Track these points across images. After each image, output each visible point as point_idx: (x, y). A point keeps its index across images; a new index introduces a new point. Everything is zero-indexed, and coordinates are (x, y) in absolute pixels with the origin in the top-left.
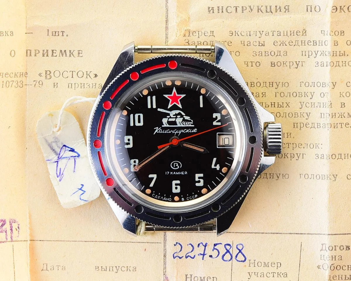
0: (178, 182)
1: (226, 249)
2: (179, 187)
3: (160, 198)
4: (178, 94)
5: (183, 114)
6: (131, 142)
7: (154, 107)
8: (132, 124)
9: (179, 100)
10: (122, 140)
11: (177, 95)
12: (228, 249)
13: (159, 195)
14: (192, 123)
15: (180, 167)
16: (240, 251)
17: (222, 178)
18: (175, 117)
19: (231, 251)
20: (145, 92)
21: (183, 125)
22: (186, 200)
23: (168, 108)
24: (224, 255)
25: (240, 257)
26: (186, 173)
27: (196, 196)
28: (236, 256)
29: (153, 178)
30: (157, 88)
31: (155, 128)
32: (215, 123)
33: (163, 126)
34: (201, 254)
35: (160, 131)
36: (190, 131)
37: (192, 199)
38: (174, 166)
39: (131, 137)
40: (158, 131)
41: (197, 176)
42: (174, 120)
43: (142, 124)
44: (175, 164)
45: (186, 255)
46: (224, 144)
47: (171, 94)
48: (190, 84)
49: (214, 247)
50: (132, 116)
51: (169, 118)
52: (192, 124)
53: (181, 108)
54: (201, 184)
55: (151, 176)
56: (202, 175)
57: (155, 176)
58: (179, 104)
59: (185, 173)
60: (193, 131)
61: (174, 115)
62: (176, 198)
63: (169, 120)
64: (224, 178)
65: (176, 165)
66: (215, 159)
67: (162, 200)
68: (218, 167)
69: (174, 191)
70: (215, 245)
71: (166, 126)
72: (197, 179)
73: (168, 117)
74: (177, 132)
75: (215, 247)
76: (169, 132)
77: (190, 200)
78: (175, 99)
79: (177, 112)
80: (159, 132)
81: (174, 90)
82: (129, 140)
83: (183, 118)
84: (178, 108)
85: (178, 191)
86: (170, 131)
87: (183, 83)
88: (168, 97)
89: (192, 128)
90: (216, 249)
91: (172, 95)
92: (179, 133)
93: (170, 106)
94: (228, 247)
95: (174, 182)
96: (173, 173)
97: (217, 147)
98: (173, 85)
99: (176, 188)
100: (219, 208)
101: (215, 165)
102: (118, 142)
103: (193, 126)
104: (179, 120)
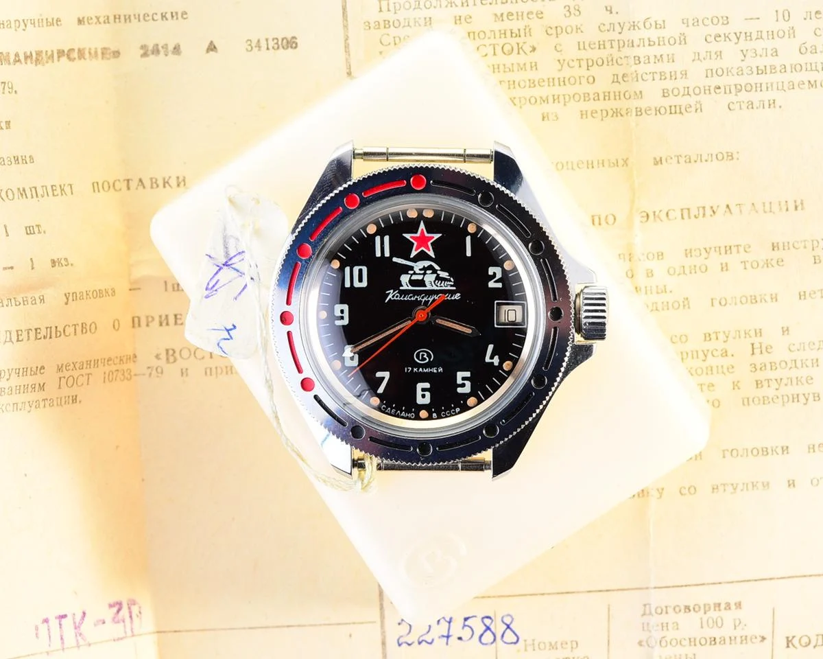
0: (427, 385)
1: (485, 625)
2: (428, 394)
3: (396, 412)
4: (428, 233)
5: (437, 267)
6: (346, 315)
7: (387, 254)
8: (348, 285)
9: (429, 244)
10: (331, 311)
11: (426, 234)
12: (488, 624)
13: (394, 408)
14: (452, 284)
15: (430, 359)
16: (508, 627)
17: (503, 380)
18: (423, 272)
19: (492, 627)
20: (372, 229)
21: (437, 286)
22: (439, 417)
23: (412, 256)
24: (482, 635)
25: (510, 637)
26: (441, 370)
27: (458, 410)
28: (503, 636)
29: (384, 378)
30: (392, 222)
31: (387, 292)
32: (492, 284)
33: (401, 288)
34: (443, 636)
35: (397, 297)
36: (448, 298)
37: (452, 415)
38: (421, 358)
39: (346, 307)
40: (393, 297)
41: (460, 375)
42: (420, 277)
43: (364, 284)
44: (421, 353)
45: (419, 639)
46: (507, 321)
47: (416, 233)
48: (448, 216)
49: (464, 623)
50: (347, 269)
51: (412, 275)
52: (451, 286)
53: (434, 257)
54: (467, 389)
55: (379, 374)
56: (468, 374)
57: (386, 375)
58: (429, 250)
59: (439, 371)
60: (453, 298)
61: (420, 270)
62: (423, 414)
63: (412, 278)
64: (506, 379)
65: (423, 356)
66: (491, 347)
67: (398, 416)
68: (496, 361)
69: (420, 401)
70: (466, 619)
71: (407, 288)
72: (459, 381)
73: (411, 272)
74: (425, 299)
75: (467, 623)
76: (412, 299)
77: (447, 417)
78: (423, 241)
79: (427, 263)
80: (395, 298)
81: (422, 226)
82: (342, 311)
83: (436, 275)
84: (428, 258)
85: (427, 400)
86: (414, 296)
87: (437, 214)
88: (411, 237)
89: (452, 293)
90: (468, 626)
91: (418, 235)
92: (429, 301)
93: (414, 253)
94: (487, 622)
95: (420, 386)
96: (418, 370)
97: (496, 326)
98: (421, 216)
99: (423, 396)
100: (496, 431)
101: (492, 357)
102: (324, 315)
103: (454, 288)
104: (430, 278)
